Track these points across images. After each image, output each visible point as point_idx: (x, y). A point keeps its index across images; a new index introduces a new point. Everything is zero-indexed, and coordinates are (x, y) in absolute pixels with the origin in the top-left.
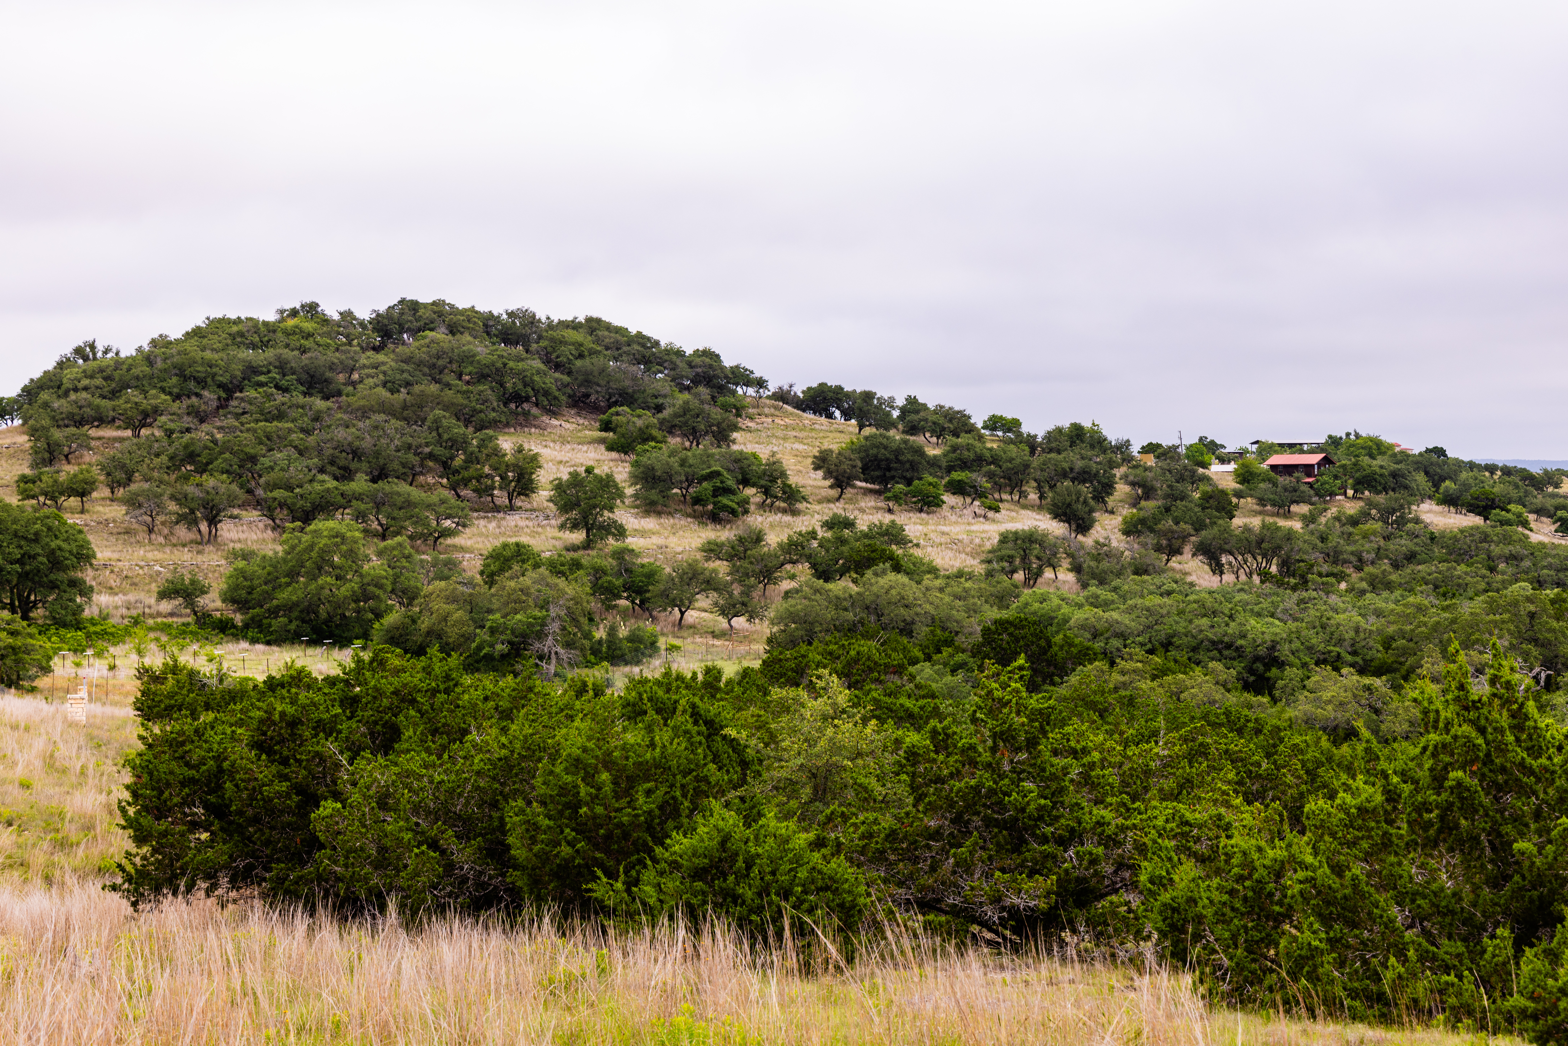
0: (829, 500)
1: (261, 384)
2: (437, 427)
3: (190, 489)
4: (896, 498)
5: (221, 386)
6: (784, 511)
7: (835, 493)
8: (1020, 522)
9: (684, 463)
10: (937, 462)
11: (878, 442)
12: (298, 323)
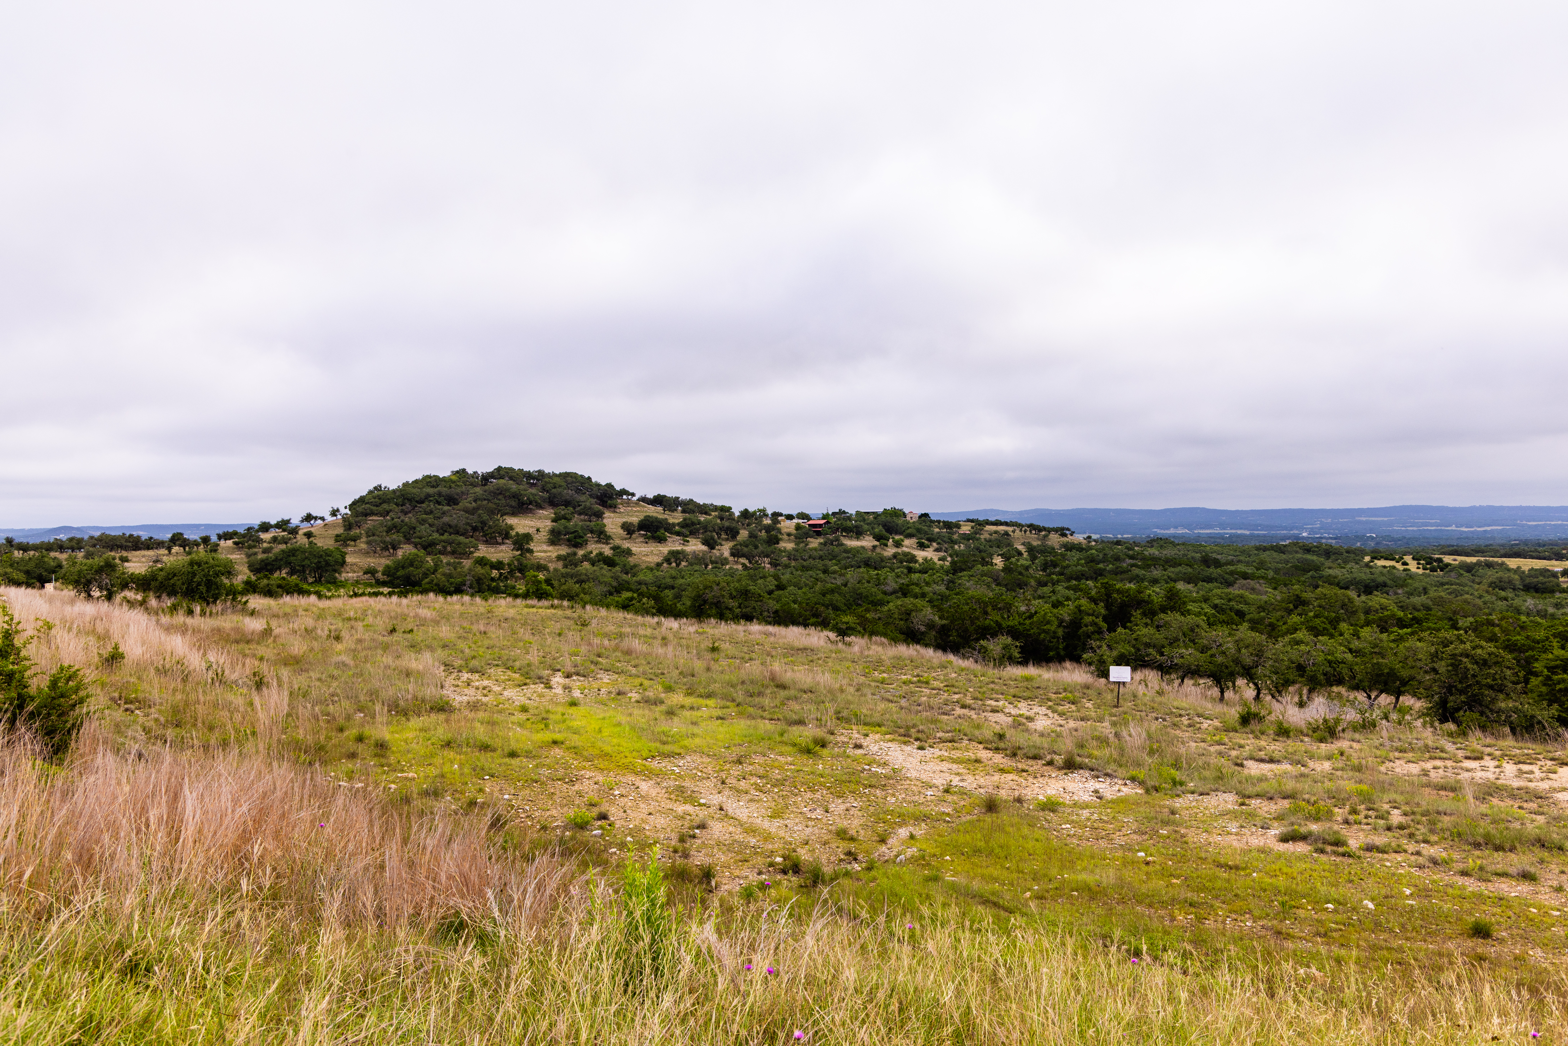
0: (624, 539)
1: (430, 501)
4: (647, 538)
5: (417, 501)
6: (603, 543)
7: (628, 536)
8: (695, 546)
9: (566, 527)
10: (674, 525)
11: (647, 518)
12: (454, 478)
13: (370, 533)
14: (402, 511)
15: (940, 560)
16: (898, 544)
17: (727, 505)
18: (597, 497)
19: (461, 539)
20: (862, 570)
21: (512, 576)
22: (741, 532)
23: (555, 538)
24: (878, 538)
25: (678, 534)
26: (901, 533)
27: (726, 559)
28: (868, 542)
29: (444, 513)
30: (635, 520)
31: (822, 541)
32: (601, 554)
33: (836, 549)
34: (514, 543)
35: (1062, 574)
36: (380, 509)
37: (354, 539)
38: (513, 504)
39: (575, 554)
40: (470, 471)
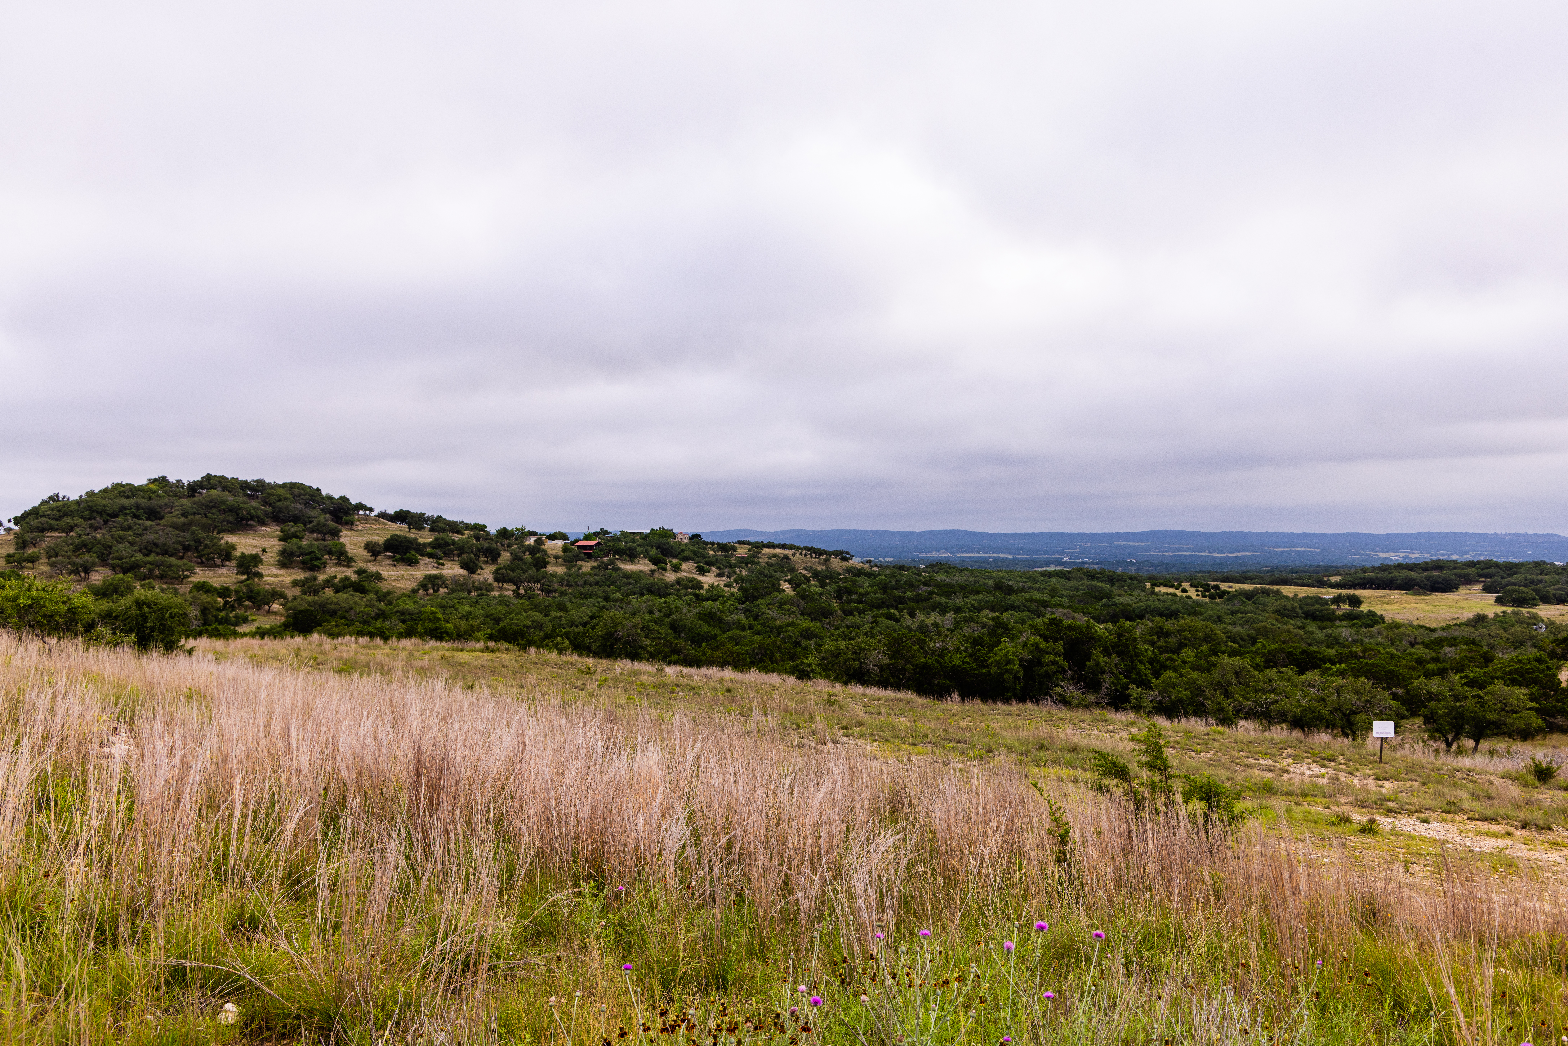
0: (370, 561)
1: (126, 514)
2: (193, 533)
3: (78, 560)
4: (396, 560)
5: (108, 515)
6: (344, 566)
7: (373, 558)
8: (452, 570)
9: (300, 547)
10: (425, 545)
11: (394, 538)
12: (152, 486)
13: (52, 553)
14: (91, 526)
15: (725, 586)
16: (676, 569)
17: (481, 523)
18: (331, 513)
19: (173, 560)
20: (646, 597)
21: (241, 605)
22: (503, 553)
23: (286, 560)
24: (655, 561)
25: (430, 556)
26: (676, 557)
27: (490, 585)
28: (643, 566)
29: (146, 529)
30: (379, 539)
31: (595, 564)
32: (347, 578)
33: (614, 574)
34: (239, 566)
35: (860, 602)
36: (62, 523)
37: (33, 560)
38: (231, 519)
39: (315, 579)
40: (172, 479)
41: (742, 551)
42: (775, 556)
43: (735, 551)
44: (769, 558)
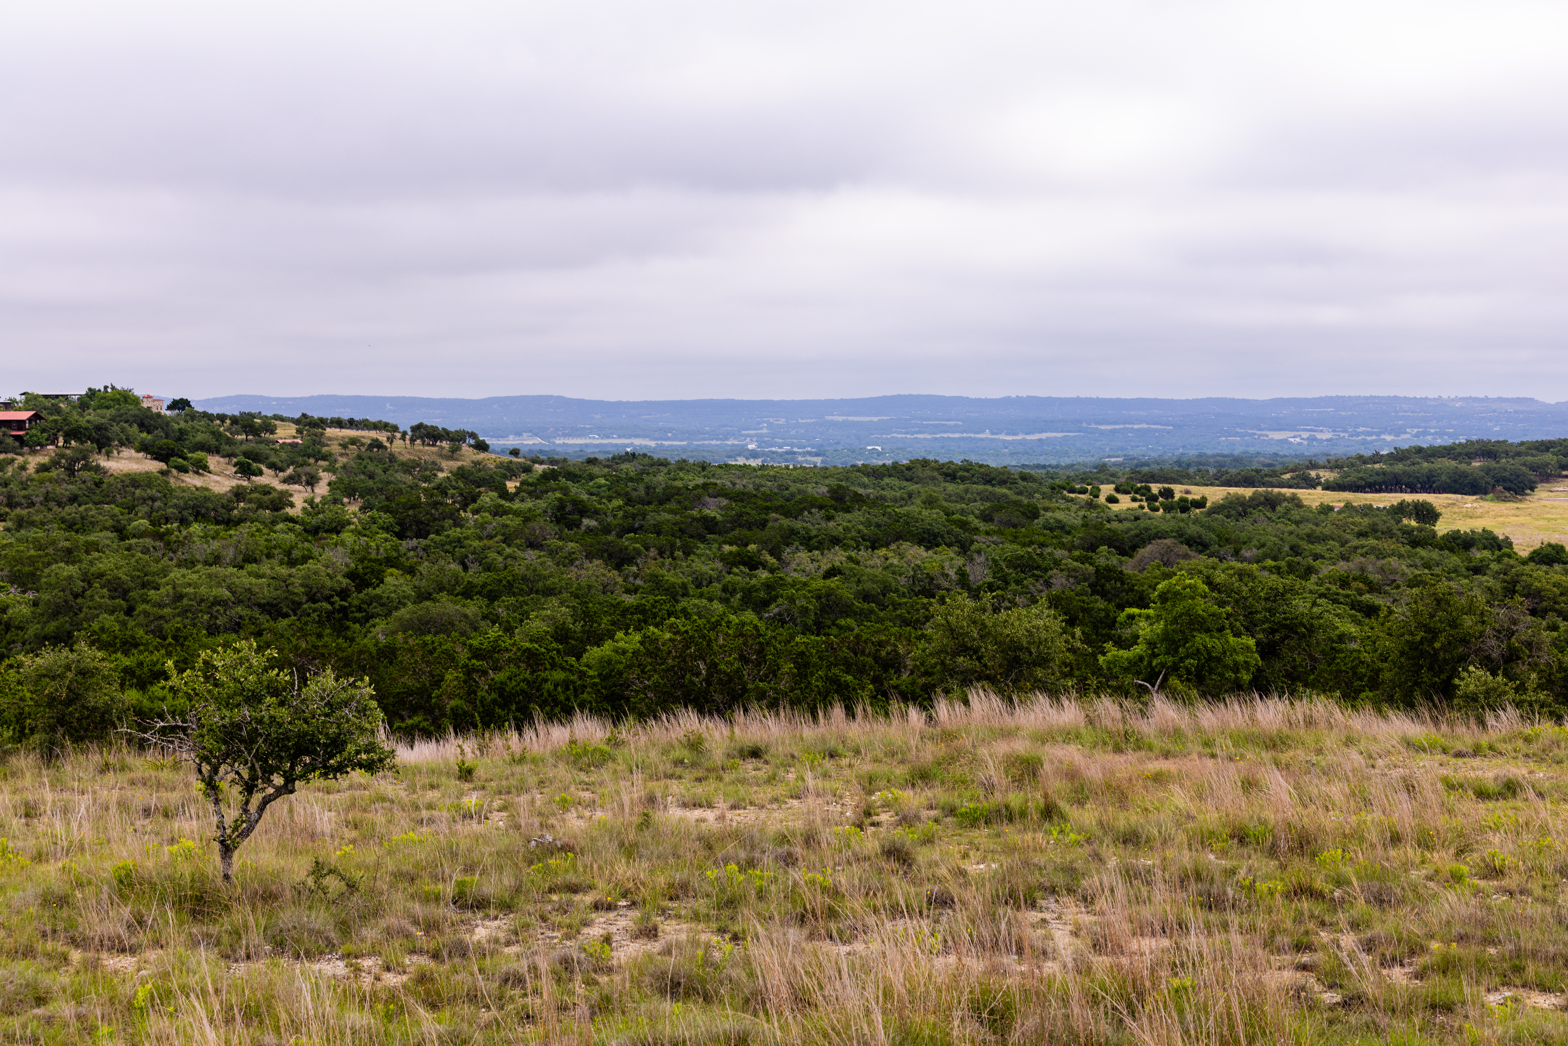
41: (285, 434)
42: (354, 441)
43: (272, 432)
44: (344, 446)
